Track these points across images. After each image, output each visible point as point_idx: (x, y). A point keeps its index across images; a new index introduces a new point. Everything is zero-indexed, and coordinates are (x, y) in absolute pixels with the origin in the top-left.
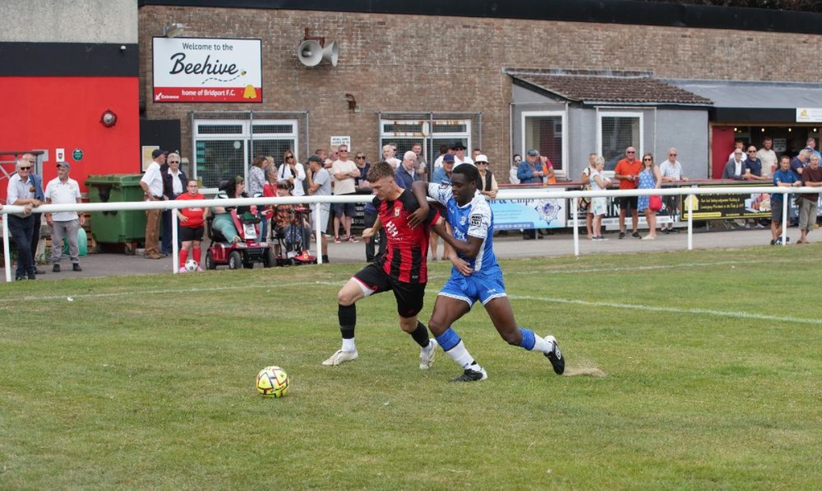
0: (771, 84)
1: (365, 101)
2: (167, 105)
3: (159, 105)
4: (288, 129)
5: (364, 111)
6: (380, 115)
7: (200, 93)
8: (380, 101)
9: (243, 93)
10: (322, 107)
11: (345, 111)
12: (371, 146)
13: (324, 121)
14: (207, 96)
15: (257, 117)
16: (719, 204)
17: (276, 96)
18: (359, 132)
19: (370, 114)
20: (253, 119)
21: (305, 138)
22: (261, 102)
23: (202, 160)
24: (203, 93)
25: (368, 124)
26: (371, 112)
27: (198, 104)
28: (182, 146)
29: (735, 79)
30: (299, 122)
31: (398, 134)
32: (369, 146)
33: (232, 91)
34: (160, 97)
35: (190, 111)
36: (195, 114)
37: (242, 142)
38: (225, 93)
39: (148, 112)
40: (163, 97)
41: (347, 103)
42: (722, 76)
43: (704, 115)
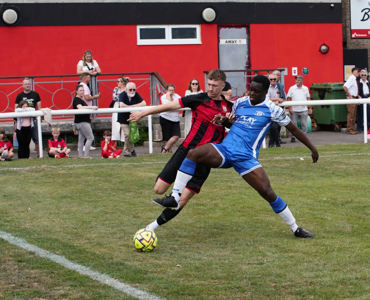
2: (360, 40)
28: (369, 66)
34: (355, 35)
39: (348, 45)
40: (357, 35)
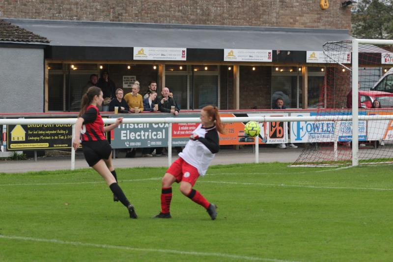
0: (122, 25)
16: (47, 135)
29: (84, 20)
42: (71, 17)
43: (40, 53)
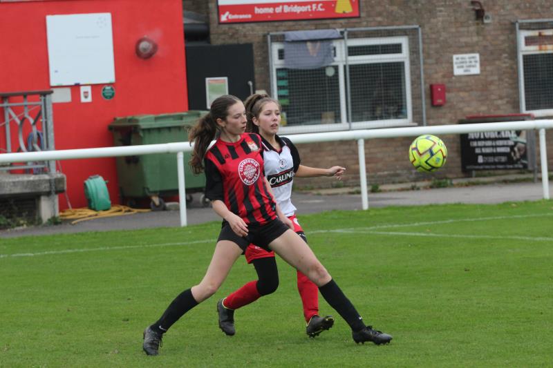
1: (497, 8)
2: (237, 27)
3: (225, 27)
4: (397, 49)
5: (496, 20)
6: (517, 26)
7: (278, 10)
8: (518, 7)
9: (334, 7)
10: (440, 19)
11: (470, 22)
12: (507, 65)
13: (444, 35)
14: (288, 13)
15: (353, 35)
17: (378, 9)
18: (491, 48)
19: (505, 25)
20: (349, 38)
21: (418, 58)
22: (359, 17)
23: (284, 92)
24: (283, 10)
25: (502, 38)
26: (507, 22)
27: (276, 24)
28: (257, 77)
30: (410, 39)
31: (543, 47)
32: (504, 65)
33: (320, 5)
34: (227, 17)
35: (266, 32)
36: (271, 36)
37: (336, 68)
38: (312, 8)
40: (232, 17)
41: (474, 12)
